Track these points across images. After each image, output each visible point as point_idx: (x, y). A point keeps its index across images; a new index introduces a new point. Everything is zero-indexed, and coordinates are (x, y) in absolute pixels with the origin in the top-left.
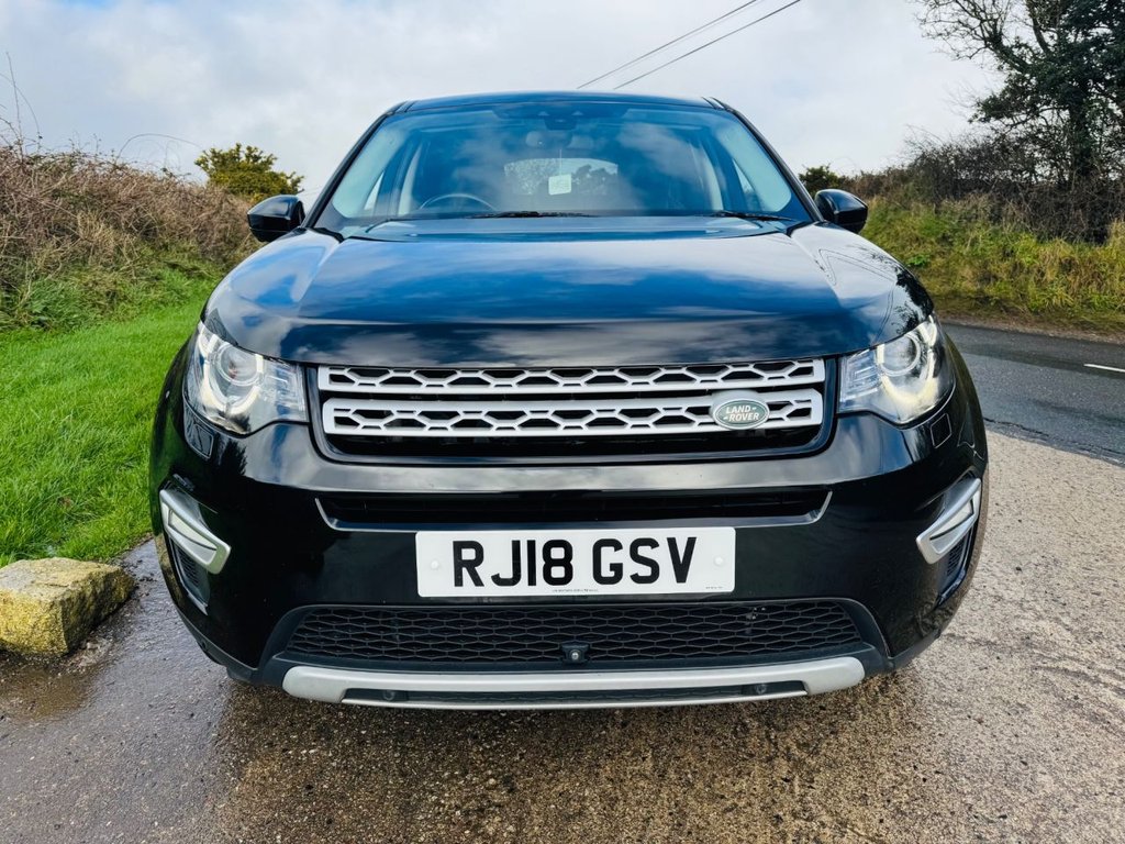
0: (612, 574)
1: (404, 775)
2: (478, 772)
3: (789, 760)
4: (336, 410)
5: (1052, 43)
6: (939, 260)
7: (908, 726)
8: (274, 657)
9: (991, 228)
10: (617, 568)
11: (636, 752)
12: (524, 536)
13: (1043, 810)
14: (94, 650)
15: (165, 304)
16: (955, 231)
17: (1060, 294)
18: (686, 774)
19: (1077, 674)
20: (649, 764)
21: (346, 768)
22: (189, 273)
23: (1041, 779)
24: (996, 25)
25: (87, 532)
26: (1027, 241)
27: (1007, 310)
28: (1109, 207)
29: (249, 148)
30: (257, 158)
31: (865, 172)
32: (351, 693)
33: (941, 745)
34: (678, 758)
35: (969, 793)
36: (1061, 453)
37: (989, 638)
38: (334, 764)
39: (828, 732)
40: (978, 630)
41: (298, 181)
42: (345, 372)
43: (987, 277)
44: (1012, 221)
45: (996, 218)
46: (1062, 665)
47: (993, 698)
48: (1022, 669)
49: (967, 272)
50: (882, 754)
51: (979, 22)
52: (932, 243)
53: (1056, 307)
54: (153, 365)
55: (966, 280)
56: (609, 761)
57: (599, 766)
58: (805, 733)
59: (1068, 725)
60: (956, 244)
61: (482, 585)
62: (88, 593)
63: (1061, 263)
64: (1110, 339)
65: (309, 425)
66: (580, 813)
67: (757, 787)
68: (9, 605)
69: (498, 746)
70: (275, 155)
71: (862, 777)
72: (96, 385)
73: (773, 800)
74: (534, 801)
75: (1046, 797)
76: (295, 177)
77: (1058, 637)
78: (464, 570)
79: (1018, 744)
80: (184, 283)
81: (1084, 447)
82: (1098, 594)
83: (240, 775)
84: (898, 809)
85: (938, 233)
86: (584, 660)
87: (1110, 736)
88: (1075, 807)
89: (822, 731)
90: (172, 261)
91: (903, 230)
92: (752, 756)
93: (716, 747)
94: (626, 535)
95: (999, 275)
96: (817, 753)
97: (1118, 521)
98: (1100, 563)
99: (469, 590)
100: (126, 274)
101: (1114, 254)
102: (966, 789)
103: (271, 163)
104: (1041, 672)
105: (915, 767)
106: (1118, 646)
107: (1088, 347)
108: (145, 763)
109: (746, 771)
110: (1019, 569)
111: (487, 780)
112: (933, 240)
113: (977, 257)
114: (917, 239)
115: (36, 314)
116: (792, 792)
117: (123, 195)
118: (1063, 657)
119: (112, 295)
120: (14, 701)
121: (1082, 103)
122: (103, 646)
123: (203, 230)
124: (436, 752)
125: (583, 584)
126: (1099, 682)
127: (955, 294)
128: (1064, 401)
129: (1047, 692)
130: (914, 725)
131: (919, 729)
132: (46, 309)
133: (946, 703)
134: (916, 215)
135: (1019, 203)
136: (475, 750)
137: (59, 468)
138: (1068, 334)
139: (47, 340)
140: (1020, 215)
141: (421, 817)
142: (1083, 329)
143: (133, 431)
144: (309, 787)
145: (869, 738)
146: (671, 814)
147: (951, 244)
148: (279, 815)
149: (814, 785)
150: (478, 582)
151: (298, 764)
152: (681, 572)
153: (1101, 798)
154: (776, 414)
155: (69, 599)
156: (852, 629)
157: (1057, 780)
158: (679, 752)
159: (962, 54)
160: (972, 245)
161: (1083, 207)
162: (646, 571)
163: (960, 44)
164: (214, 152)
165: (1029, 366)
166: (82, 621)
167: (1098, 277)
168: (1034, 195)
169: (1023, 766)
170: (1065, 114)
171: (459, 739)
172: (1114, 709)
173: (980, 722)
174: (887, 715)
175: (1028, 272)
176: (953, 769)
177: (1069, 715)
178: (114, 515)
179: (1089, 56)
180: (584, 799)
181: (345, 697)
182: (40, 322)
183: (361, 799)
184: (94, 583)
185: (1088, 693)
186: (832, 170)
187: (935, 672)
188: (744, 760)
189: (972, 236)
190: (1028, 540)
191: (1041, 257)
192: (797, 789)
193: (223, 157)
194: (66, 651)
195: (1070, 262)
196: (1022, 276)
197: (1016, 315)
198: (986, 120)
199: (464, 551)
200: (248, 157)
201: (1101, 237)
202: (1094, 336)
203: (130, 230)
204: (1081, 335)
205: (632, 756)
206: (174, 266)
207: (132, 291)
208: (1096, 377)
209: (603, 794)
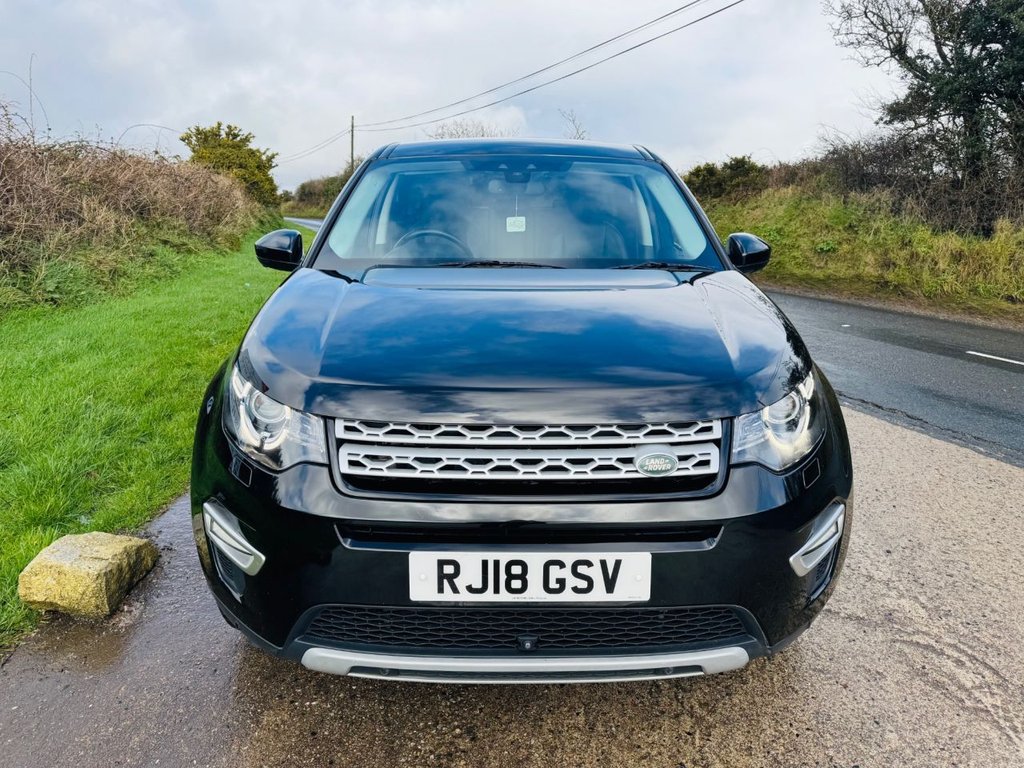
0: (557, 586)
1: (388, 725)
2: (447, 723)
3: (692, 717)
4: (349, 454)
5: (949, 55)
6: (846, 247)
7: (787, 689)
8: (296, 640)
9: (892, 220)
10: (561, 582)
11: (572, 708)
12: (491, 556)
13: (887, 762)
14: (130, 612)
15: (159, 279)
16: (861, 221)
17: (950, 281)
18: (611, 727)
19: (927, 647)
20: (581, 719)
21: (341, 718)
22: (178, 248)
23: (889, 736)
24: (901, 36)
25: (113, 503)
26: (923, 233)
27: (903, 294)
28: (996, 206)
29: (229, 127)
30: (235, 136)
31: (783, 162)
32: (354, 669)
33: (813, 705)
34: (604, 714)
35: (831, 747)
36: (936, 442)
37: (859, 614)
38: (332, 714)
39: (724, 694)
40: (850, 607)
41: (273, 157)
42: (356, 425)
43: (888, 264)
44: (911, 214)
45: (896, 210)
46: (915, 638)
47: (858, 666)
48: (883, 642)
49: (870, 258)
50: (765, 713)
51: (886, 35)
52: (839, 231)
53: (947, 295)
54: (156, 343)
55: (869, 266)
56: (550, 715)
57: (542, 720)
58: (705, 694)
59: (915, 691)
60: (860, 233)
61: (458, 592)
62: (125, 564)
63: (952, 254)
64: (993, 324)
65: (329, 466)
66: (527, 759)
67: (667, 739)
68: (63, 576)
69: (462, 701)
70: (253, 133)
71: (749, 732)
72: (107, 365)
73: (678, 750)
74: (491, 747)
75: (891, 751)
76: (269, 154)
77: (914, 614)
78: (445, 581)
79: (873, 706)
80: (174, 258)
81: (955, 435)
82: (951, 576)
83: (258, 722)
84: (775, 759)
85: (845, 222)
86: (535, 648)
87: (947, 700)
88: (913, 759)
89: (720, 692)
90: (163, 238)
91: (814, 218)
92: (663, 713)
93: (635, 705)
94: (569, 557)
95: (898, 262)
96: (715, 712)
97: (976, 508)
98: (956, 548)
99: (448, 596)
100: (125, 252)
101: (999, 248)
102: (829, 744)
103: (248, 141)
104: (898, 645)
105: (791, 725)
106: (962, 623)
107: (972, 332)
108: (182, 711)
109: (658, 726)
110: (888, 552)
111: (454, 730)
112: (841, 228)
113: (879, 245)
114: (827, 227)
115: (49, 292)
116: (693, 744)
117: (122, 179)
118: (917, 632)
119: (114, 272)
120: (71, 655)
121: (974, 112)
122: (137, 608)
123: (191, 207)
124: (412, 705)
125: (535, 594)
126: (943, 653)
127: (859, 278)
128: (944, 390)
129: (901, 662)
130: (793, 689)
131: (796, 692)
132: (57, 287)
133: (820, 671)
134: (826, 205)
135: (917, 198)
136: (443, 704)
137: (85, 444)
138: (957, 317)
139: (59, 316)
140: (918, 210)
141: (403, 760)
142: (970, 313)
143: (145, 410)
144: (314, 734)
145: (757, 699)
146: (598, 760)
147: (856, 232)
148: (292, 757)
149: (711, 738)
150: (455, 590)
151: (303, 714)
152: (610, 585)
153: (934, 753)
154: (683, 465)
155: (111, 571)
156: (740, 625)
157: (901, 737)
158: (606, 709)
159: (871, 62)
160: (875, 234)
161: (973, 204)
162: (583, 584)
163: (869, 52)
164: (198, 130)
165: (918, 352)
166: (120, 588)
167: (984, 268)
168: (930, 192)
169: (875, 725)
170: (960, 121)
171: (430, 694)
172: (952, 678)
173: (845, 687)
174: (772, 679)
175: (923, 260)
176: (820, 726)
177: (917, 681)
178: (134, 488)
179: (982, 70)
180: (531, 747)
181: (350, 671)
182: (52, 299)
183: (355, 744)
184: (129, 555)
185: (934, 664)
186: (753, 160)
187: (813, 644)
188: (657, 716)
189: (875, 226)
190: (899, 524)
191: (935, 247)
192: (697, 741)
193: (205, 134)
194: (108, 613)
195: (960, 254)
196: (918, 264)
197: (912, 298)
198: (891, 122)
199: (445, 567)
200: (228, 134)
201: (988, 232)
202: (979, 321)
203: (128, 211)
204: (967, 319)
205: (569, 711)
206: (165, 242)
207: (130, 267)
208: (974, 365)
209: (545, 744)
